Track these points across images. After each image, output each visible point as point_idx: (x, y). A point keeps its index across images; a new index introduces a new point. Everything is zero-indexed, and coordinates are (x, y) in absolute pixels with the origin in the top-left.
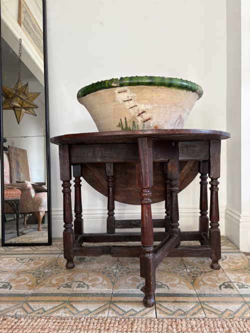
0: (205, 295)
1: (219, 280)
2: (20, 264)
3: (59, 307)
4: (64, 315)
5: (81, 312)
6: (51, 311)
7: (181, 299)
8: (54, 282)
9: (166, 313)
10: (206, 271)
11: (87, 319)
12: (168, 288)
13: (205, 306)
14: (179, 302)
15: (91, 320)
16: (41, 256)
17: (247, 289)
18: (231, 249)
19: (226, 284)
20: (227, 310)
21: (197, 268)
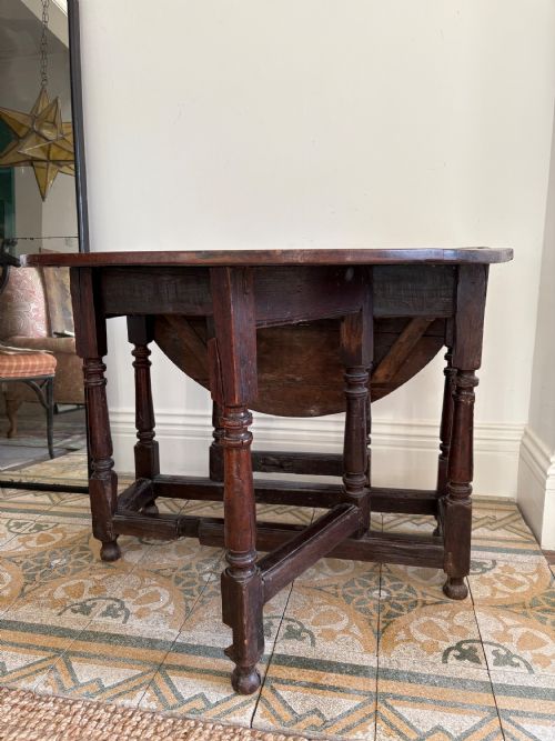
0: (395, 675)
1: (451, 631)
2: (9, 535)
3: (38, 667)
4: (41, 689)
5: (82, 685)
6: (19, 674)
7: (332, 678)
8: (59, 594)
9: (278, 718)
10: (429, 599)
11: (88, 708)
12: (313, 643)
13: (383, 710)
14: (323, 687)
15: (95, 710)
16: (62, 519)
17: (515, 670)
18: (516, 541)
19: (465, 647)
20: (438, 729)
21: (410, 589)
